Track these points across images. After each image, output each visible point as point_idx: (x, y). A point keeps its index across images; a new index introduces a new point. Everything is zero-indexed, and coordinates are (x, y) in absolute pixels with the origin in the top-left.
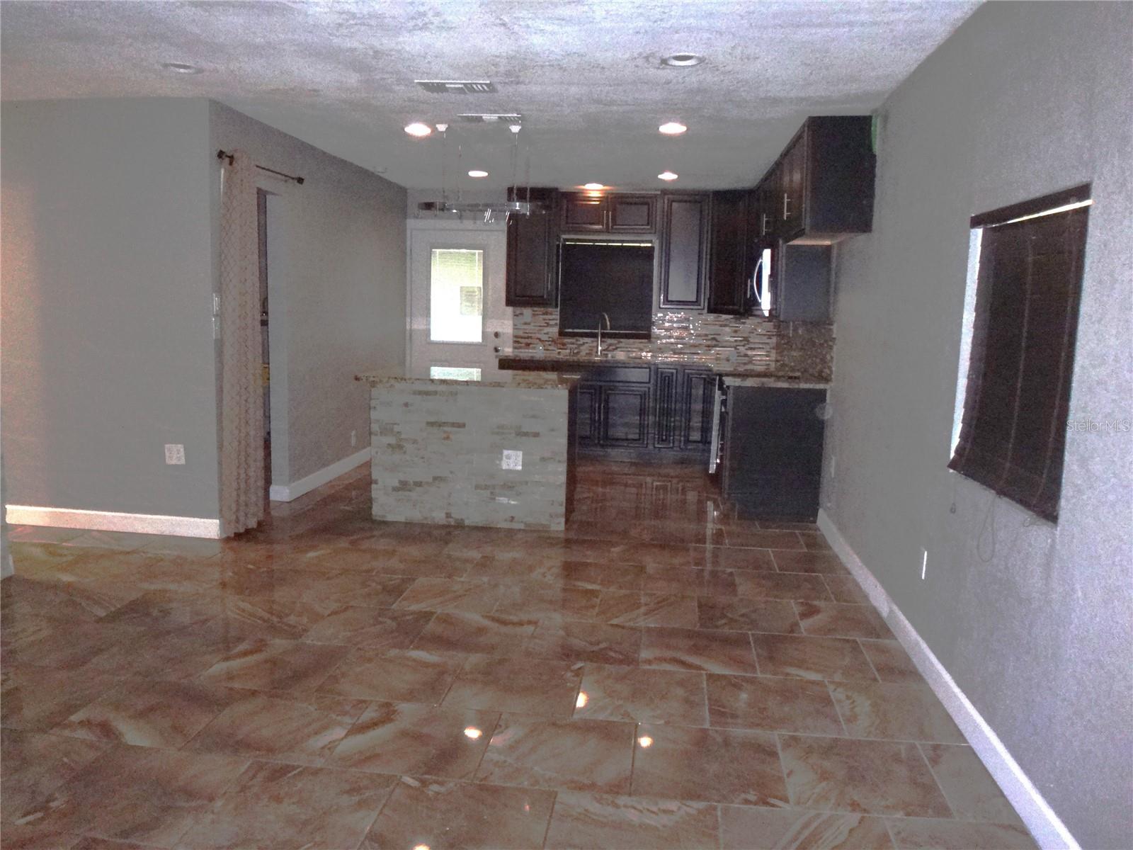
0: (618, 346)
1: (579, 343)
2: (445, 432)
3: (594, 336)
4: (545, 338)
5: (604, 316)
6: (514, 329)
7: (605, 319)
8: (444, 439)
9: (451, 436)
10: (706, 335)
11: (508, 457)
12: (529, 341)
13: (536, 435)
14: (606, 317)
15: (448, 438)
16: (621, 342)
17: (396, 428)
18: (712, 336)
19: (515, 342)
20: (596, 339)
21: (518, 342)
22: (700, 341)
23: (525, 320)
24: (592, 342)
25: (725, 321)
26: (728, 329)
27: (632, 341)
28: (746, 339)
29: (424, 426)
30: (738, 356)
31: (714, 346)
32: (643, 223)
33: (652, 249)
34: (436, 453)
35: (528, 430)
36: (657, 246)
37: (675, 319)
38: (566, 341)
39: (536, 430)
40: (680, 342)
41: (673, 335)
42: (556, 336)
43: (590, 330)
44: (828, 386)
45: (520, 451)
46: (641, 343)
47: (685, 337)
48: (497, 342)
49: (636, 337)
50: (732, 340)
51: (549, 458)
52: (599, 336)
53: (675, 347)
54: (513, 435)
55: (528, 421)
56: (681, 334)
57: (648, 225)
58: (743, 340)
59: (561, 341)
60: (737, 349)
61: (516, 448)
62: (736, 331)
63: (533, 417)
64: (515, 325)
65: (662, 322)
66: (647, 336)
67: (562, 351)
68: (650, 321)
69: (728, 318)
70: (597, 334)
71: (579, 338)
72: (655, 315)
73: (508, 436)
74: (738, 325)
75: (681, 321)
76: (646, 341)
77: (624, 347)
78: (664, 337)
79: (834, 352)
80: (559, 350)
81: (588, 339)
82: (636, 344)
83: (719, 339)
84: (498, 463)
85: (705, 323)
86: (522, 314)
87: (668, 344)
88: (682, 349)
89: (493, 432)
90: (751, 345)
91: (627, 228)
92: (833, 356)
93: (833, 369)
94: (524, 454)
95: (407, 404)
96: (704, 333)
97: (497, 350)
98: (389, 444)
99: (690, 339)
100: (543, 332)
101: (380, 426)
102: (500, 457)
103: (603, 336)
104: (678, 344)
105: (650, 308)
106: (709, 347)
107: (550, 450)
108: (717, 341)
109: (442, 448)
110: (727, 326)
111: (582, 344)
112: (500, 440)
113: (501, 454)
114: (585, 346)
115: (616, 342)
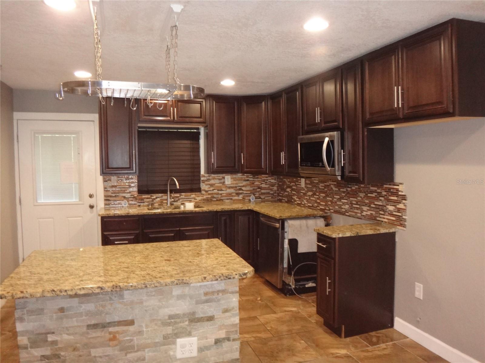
0: (180, 198)
1: (153, 197)
2: (110, 333)
3: (164, 192)
4: (128, 195)
5: (173, 179)
6: (104, 191)
8: (111, 340)
9: (117, 336)
10: (236, 187)
11: (183, 346)
12: (116, 198)
13: (211, 319)
14: (175, 180)
15: (114, 338)
16: (182, 195)
17: (50, 338)
18: (240, 187)
19: (106, 200)
20: (166, 194)
21: (108, 200)
22: (232, 190)
23: (113, 184)
24: (162, 196)
25: (247, 178)
26: (248, 182)
27: (189, 194)
28: (259, 188)
29: (85, 329)
30: (256, 199)
31: (241, 194)
32: (197, 116)
33: (199, 133)
34: (101, 357)
35: (202, 315)
36: (202, 131)
37: (216, 178)
38: (144, 196)
39: (210, 314)
40: (220, 192)
41: (215, 188)
42: (136, 194)
43: (162, 188)
44: (397, 230)
45: (195, 336)
46: (195, 195)
47: (223, 189)
48: (92, 201)
49: (192, 190)
50: (252, 189)
51: (224, 339)
52: (169, 192)
53: (217, 196)
54: (187, 323)
55: (201, 306)
56: (220, 187)
57: (201, 117)
58: (258, 189)
59: (140, 197)
60: (254, 195)
61: (189, 334)
62: (253, 183)
63: (207, 301)
64: (105, 188)
65: (208, 180)
66: (199, 190)
67: (142, 204)
68: (200, 180)
69: (249, 176)
70: (167, 192)
71: (152, 195)
72: (204, 176)
73: (182, 324)
74: (254, 180)
75: (220, 179)
76: (199, 193)
77: (184, 199)
78: (209, 190)
79: (405, 206)
80: (139, 204)
81: (160, 195)
82: (192, 196)
83: (243, 188)
84: (171, 353)
85: (235, 179)
86: (110, 180)
87: (212, 194)
88: (221, 197)
89: (165, 324)
90: (263, 191)
91: (187, 120)
92: (404, 207)
93: (404, 217)
94: (198, 340)
95: (62, 310)
96: (234, 185)
97: (92, 207)
98: (43, 356)
99: (226, 190)
100: (126, 191)
101: (29, 338)
102: (173, 346)
103: (171, 192)
104: (218, 194)
105: (199, 172)
106: (238, 194)
107: (224, 331)
108: (242, 190)
109: (109, 351)
110: (248, 180)
111: (154, 199)
112: (173, 330)
113: (174, 343)
114: (158, 199)
115: (179, 195)
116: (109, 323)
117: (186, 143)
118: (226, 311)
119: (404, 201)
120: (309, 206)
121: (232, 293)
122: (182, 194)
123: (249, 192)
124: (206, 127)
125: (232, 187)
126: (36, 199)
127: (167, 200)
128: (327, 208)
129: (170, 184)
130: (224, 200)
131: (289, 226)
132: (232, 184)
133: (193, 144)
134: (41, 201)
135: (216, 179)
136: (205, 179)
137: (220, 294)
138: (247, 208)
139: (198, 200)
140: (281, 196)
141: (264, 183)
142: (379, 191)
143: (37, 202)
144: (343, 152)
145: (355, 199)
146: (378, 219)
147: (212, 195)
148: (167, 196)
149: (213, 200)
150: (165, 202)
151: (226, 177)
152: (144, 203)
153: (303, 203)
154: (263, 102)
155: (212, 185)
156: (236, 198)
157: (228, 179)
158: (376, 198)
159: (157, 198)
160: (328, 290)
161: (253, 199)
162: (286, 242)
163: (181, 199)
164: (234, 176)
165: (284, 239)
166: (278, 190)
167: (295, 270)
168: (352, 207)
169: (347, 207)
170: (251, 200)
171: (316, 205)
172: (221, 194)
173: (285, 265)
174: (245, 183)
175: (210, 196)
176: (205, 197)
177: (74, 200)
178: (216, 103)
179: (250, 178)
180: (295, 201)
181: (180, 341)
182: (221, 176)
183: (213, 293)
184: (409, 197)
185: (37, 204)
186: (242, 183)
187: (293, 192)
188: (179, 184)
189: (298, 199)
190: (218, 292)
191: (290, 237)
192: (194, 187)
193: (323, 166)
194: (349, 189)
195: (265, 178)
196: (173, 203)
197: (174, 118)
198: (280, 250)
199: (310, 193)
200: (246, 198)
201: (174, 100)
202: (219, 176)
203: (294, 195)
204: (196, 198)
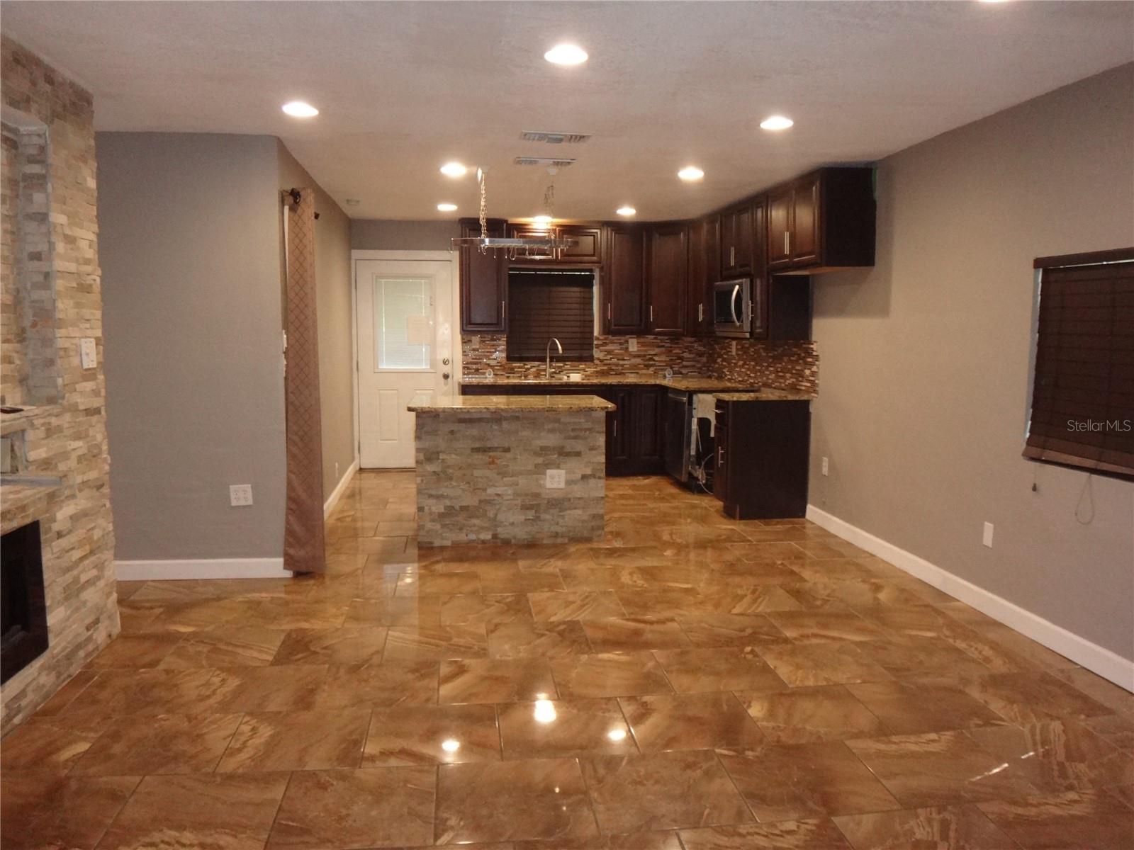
0: (563, 368)
1: (526, 367)
2: (490, 457)
3: (543, 360)
4: (493, 363)
5: (555, 341)
6: (463, 355)
7: (557, 344)
8: (490, 463)
9: (496, 461)
10: (645, 356)
11: (552, 477)
12: (479, 366)
13: (578, 454)
14: (557, 342)
15: (493, 463)
16: (567, 365)
17: (442, 456)
18: (650, 356)
19: (465, 368)
20: (544, 363)
21: (468, 368)
22: (638, 361)
23: (474, 347)
24: (539, 366)
25: (661, 342)
26: (663, 349)
27: (577, 363)
28: (680, 358)
29: (469, 451)
30: (674, 374)
31: (652, 365)
32: (589, 253)
33: (592, 277)
34: (481, 477)
35: (569, 450)
36: (597, 274)
37: (615, 341)
38: (514, 365)
39: (578, 450)
40: (621, 362)
41: (614, 356)
42: (504, 361)
43: (540, 354)
44: (810, 398)
45: (563, 469)
46: (585, 365)
47: (626, 358)
48: (447, 369)
49: (581, 359)
50: (668, 359)
51: (590, 475)
52: (548, 360)
53: (617, 368)
54: (556, 456)
55: (569, 441)
56: (622, 354)
57: (593, 255)
58: (678, 359)
59: (509, 365)
60: (672, 368)
61: (558, 467)
62: (671, 351)
63: (575, 438)
64: (464, 352)
65: (604, 344)
66: (590, 359)
67: (511, 375)
68: (591, 344)
69: (663, 339)
70: (546, 358)
71: (527, 363)
72: (598, 339)
73: (552, 456)
74: (673, 346)
75: (621, 344)
76: (590, 363)
77: (569, 370)
78: (605, 358)
79: (818, 368)
80: (508, 375)
81: (537, 363)
82: (581, 366)
83: (656, 358)
84: (542, 482)
85: (643, 344)
86: (470, 341)
87: (609, 364)
88: (622, 369)
89: (537, 454)
90: (684, 363)
91: (575, 259)
92: (816, 370)
93: (817, 381)
94: (566, 473)
95: (452, 432)
96: (642, 353)
97: (446, 377)
98: (434, 472)
99: (629, 360)
100: (491, 357)
101: (425, 455)
102: (543, 476)
103: (552, 359)
104: (617, 365)
105: (592, 332)
106: (647, 367)
107: (591, 468)
108: (654, 360)
109: (488, 473)
110: (663, 346)
111: (528, 369)
112: (544, 461)
113: (544, 474)
114: (534, 369)
115: (562, 365)
116: (490, 448)
117: (575, 291)
118: (592, 449)
119: (817, 363)
120: (740, 381)
121: (598, 432)
122: (567, 363)
123: (664, 364)
124: (602, 269)
125: (639, 356)
126: (376, 364)
127: (545, 370)
128: (756, 382)
129: (550, 349)
130: (627, 374)
131: (699, 401)
132: (638, 351)
133: (583, 292)
134: (384, 366)
135: (614, 343)
136: (600, 342)
137: (588, 432)
138: (653, 383)
139: (588, 373)
140: (711, 371)
141: (687, 351)
142: (799, 352)
143: (377, 368)
144: (752, 304)
145: (780, 366)
146: (798, 387)
147: (609, 366)
148: (546, 365)
149: (612, 373)
150: (543, 373)
151: (630, 341)
152: (514, 373)
153: (734, 378)
154: (682, 234)
155: (609, 352)
156: (644, 371)
157: (632, 343)
158: (797, 362)
159: (532, 367)
160: (720, 462)
161: (669, 374)
162: (695, 421)
163: (566, 370)
164: (642, 340)
165: (692, 417)
166: (708, 362)
167: (706, 459)
168: (778, 377)
169: (773, 376)
170: (667, 375)
171: (746, 378)
172: (622, 365)
173: (693, 452)
174: (657, 350)
175: (605, 368)
176: (599, 369)
177: (424, 366)
178: (617, 235)
179: (666, 343)
180: (726, 375)
181: (549, 472)
182: (623, 339)
183: (581, 430)
184: (821, 357)
185: (379, 371)
186: (654, 350)
187: (724, 363)
188: (563, 350)
189: (728, 373)
190: (586, 430)
191: (700, 416)
192: (585, 354)
193: (734, 322)
194: (776, 353)
195: (690, 344)
196: (554, 375)
197: (557, 256)
198: (686, 431)
199: (741, 363)
200: (660, 372)
201: (557, 229)
202: (620, 340)
203: (725, 367)
204: (587, 370)
